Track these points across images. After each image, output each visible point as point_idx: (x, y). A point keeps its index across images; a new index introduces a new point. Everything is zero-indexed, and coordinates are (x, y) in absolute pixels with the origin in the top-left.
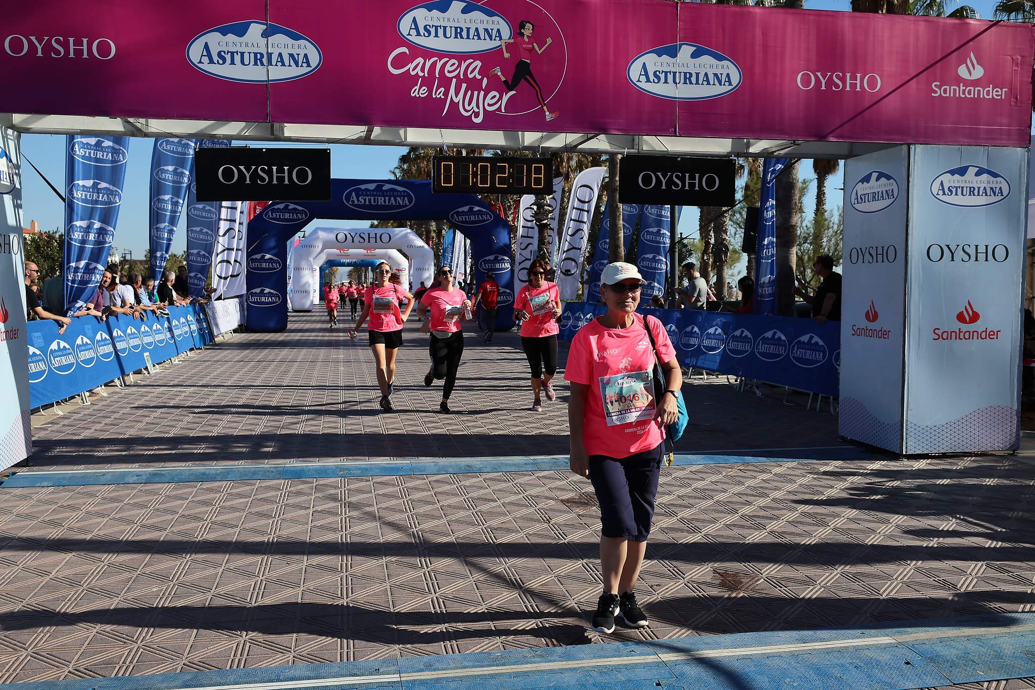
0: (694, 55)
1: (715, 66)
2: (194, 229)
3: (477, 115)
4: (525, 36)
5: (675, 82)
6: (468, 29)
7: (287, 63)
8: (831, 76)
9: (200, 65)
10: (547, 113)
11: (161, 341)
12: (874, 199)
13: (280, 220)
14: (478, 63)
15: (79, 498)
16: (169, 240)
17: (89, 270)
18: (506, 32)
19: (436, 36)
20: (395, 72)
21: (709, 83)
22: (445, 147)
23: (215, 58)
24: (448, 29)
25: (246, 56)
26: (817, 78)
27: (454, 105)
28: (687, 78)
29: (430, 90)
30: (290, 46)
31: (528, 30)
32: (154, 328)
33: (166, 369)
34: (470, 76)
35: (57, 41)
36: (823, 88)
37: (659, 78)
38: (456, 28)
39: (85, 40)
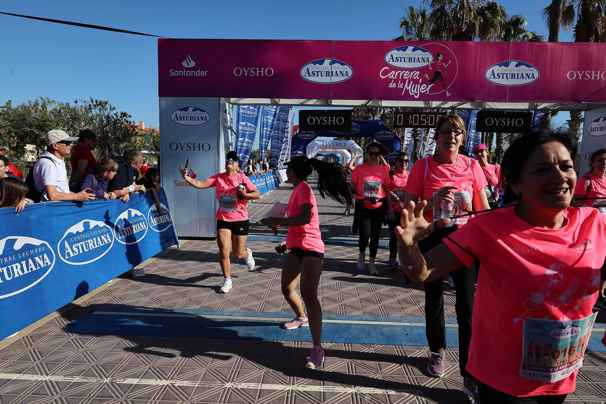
0: (517, 66)
1: (527, 70)
2: (274, 141)
3: (416, 95)
4: (440, 61)
5: (507, 78)
6: (415, 58)
7: (339, 75)
8: (585, 73)
9: (304, 77)
10: (447, 93)
11: (263, 186)
12: (601, 129)
13: (304, 137)
14: (418, 73)
15: (255, 246)
16: (267, 145)
17: (244, 158)
18: (431, 58)
19: (401, 61)
20: (383, 77)
21: (523, 78)
22: (400, 108)
23: (311, 74)
24: (406, 59)
25: (323, 73)
26: (577, 74)
27: (407, 91)
28: (513, 76)
29: (397, 85)
30: (340, 68)
31: (441, 57)
32: (261, 180)
33: (264, 197)
34: (414, 78)
35: (253, 70)
36: (580, 78)
37: (499, 77)
38: (409, 58)
39: (263, 69)
